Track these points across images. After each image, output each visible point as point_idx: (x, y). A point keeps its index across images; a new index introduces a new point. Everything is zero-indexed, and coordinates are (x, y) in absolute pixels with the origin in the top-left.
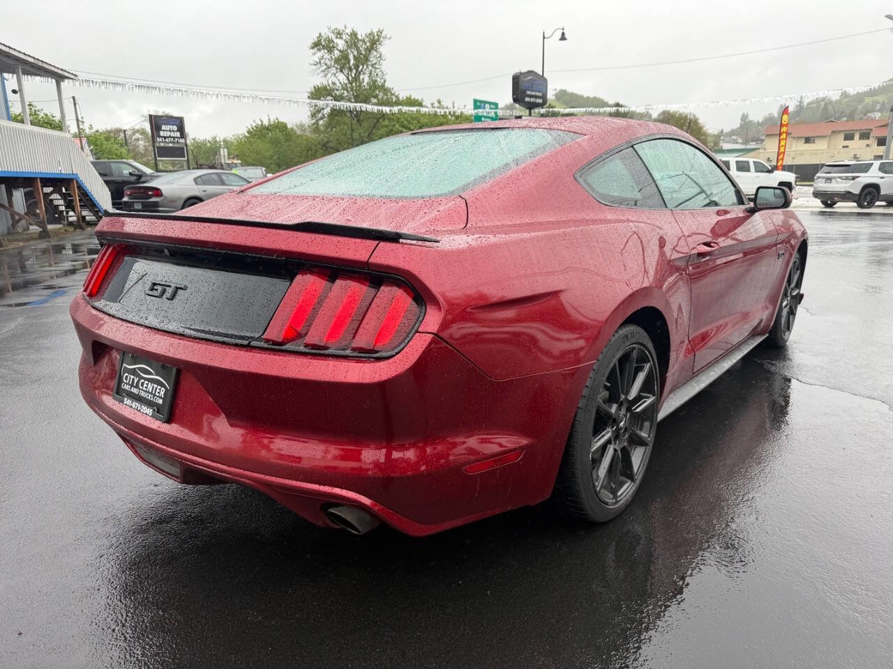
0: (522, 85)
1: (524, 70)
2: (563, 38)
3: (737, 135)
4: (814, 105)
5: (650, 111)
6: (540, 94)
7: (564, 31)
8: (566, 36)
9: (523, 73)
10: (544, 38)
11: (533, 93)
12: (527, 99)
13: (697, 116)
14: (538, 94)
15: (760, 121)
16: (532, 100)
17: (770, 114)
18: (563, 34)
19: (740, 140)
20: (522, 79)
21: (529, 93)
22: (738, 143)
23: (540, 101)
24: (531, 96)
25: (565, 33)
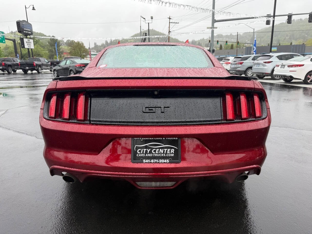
0: (21, 26)
1: (21, 20)
2: (34, 9)
3: (94, 49)
4: (115, 41)
5: (63, 40)
6: (30, 30)
7: (34, 6)
8: (35, 8)
9: (21, 21)
10: (26, 8)
11: (27, 29)
12: (24, 32)
13: (83, 42)
14: (29, 30)
15: (100, 45)
16: (27, 32)
17: (103, 43)
18: (33, 7)
19: (95, 51)
20: (21, 23)
21: (25, 29)
22: (95, 52)
23: (30, 33)
24: (26, 31)
25: (34, 7)
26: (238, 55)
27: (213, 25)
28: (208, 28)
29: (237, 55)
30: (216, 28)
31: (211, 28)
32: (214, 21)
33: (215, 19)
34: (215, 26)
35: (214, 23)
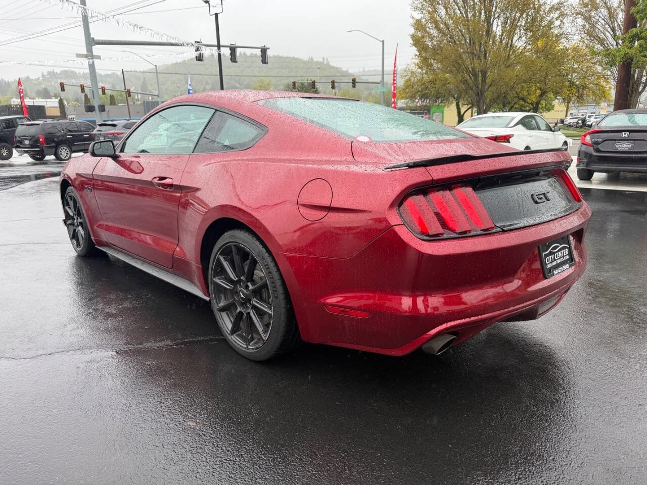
26: (132, 118)
27: (90, 50)
28: (78, 55)
29: (130, 117)
30: (99, 57)
31: (86, 56)
32: (91, 42)
33: (92, 36)
34: (95, 53)
35: (92, 46)
